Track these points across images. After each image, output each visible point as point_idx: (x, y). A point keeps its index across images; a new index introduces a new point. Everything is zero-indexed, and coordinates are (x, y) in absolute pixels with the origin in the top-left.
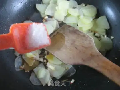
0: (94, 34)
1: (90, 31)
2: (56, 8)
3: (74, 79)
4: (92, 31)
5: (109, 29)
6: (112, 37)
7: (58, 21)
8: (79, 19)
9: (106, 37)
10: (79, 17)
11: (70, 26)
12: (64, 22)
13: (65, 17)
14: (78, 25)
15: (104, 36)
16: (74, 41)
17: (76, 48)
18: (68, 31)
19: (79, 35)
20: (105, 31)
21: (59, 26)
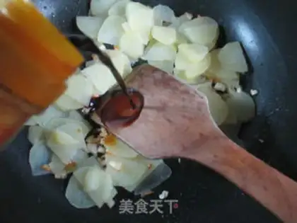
0: (213, 85)
1: (204, 77)
2: (124, 25)
3: (166, 190)
4: (207, 79)
5: (246, 73)
6: (253, 92)
7: (130, 58)
8: (177, 51)
9: (239, 90)
10: (176, 45)
11: (155, 70)
12: (143, 58)
13: (146, 47)
14: (174, 66)
15: (236, 89)
17: (169, 120)
18: (151, 80)
19: (176, 88)
20: (236, 77)
21: (131, 69)
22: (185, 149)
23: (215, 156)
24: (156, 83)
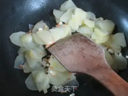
1: (104, 45)
3: (74, 93)
5: (125, 47)
6: (127, 57)
7: (72, 30)
8: (94, 31)
10: (94, 29)
11: (82, 35)
12: (78, 31)
13: (80, 27)
14: (91, 37)
15: (119, 54)
16: (83, 49)
17: (83, 56)
18: (79, 39)
19: (90, 44)
21: (71, 34)
22: (88, 70)
23: (104, 77)
24: (81, 40)
